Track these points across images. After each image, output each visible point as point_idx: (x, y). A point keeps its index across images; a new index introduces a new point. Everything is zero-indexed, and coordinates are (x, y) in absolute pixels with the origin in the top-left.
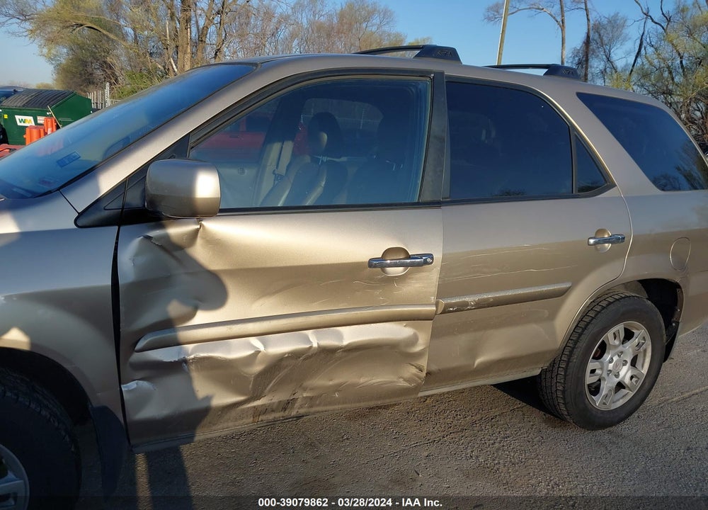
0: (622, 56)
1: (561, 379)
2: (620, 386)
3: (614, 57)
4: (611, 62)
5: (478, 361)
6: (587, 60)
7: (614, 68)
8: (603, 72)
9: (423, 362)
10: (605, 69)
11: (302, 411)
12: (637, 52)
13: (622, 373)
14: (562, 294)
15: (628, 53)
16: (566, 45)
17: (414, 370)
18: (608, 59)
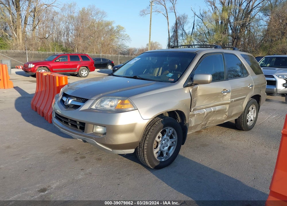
0: (188, 28)
1: (242, 119)
2: (251, 120)
3: (185, 29)
4: (184, 31)
5: (232, 114)
6: (177, 30)
7: (185, 33)
8: (182, 34)
9: (227, 114)
10: (182, 33)
11: (207, 126)
12: (193, 27)
13: (251, 117)
14: (244, 98)
15: (190, 28)
16: (169, 25)
17: (225, 115)
18: (183, 30)
